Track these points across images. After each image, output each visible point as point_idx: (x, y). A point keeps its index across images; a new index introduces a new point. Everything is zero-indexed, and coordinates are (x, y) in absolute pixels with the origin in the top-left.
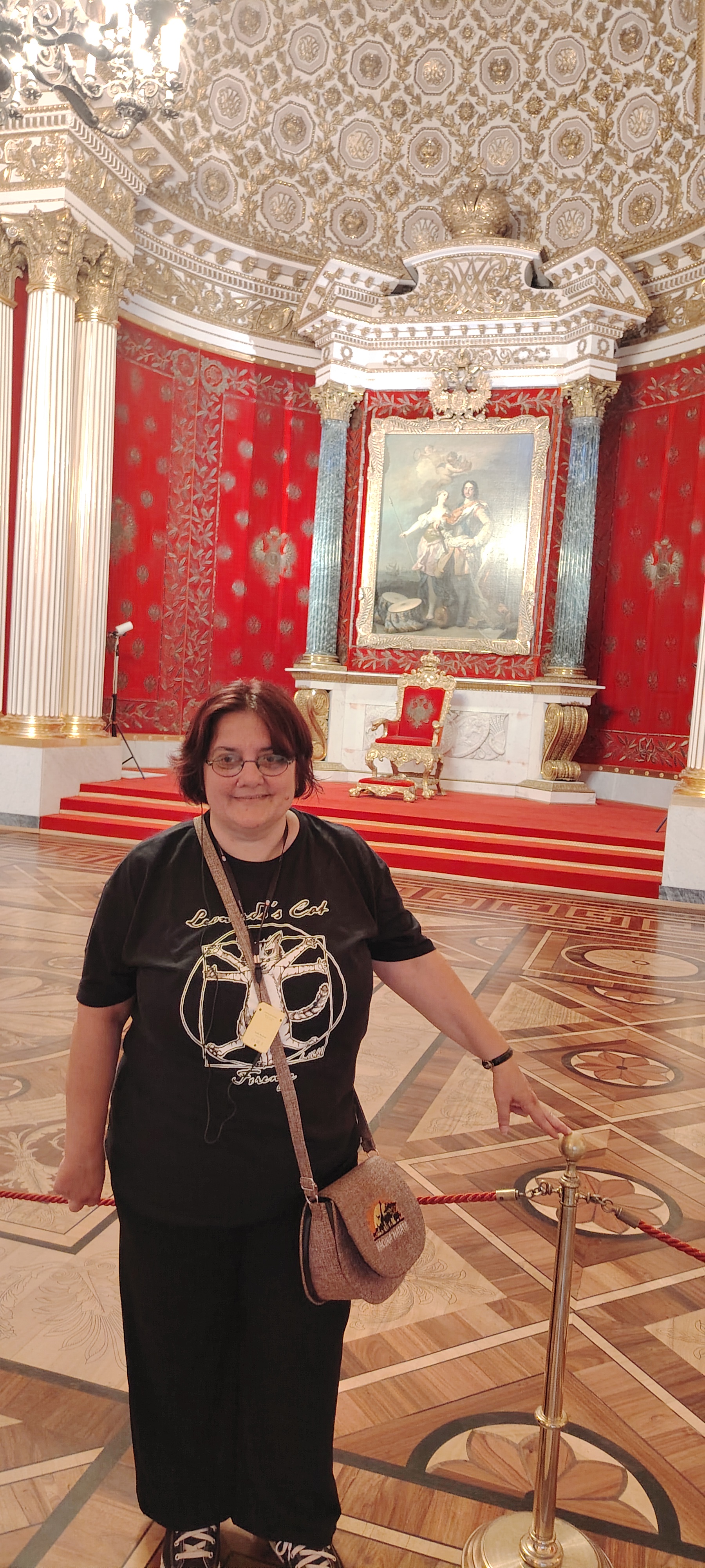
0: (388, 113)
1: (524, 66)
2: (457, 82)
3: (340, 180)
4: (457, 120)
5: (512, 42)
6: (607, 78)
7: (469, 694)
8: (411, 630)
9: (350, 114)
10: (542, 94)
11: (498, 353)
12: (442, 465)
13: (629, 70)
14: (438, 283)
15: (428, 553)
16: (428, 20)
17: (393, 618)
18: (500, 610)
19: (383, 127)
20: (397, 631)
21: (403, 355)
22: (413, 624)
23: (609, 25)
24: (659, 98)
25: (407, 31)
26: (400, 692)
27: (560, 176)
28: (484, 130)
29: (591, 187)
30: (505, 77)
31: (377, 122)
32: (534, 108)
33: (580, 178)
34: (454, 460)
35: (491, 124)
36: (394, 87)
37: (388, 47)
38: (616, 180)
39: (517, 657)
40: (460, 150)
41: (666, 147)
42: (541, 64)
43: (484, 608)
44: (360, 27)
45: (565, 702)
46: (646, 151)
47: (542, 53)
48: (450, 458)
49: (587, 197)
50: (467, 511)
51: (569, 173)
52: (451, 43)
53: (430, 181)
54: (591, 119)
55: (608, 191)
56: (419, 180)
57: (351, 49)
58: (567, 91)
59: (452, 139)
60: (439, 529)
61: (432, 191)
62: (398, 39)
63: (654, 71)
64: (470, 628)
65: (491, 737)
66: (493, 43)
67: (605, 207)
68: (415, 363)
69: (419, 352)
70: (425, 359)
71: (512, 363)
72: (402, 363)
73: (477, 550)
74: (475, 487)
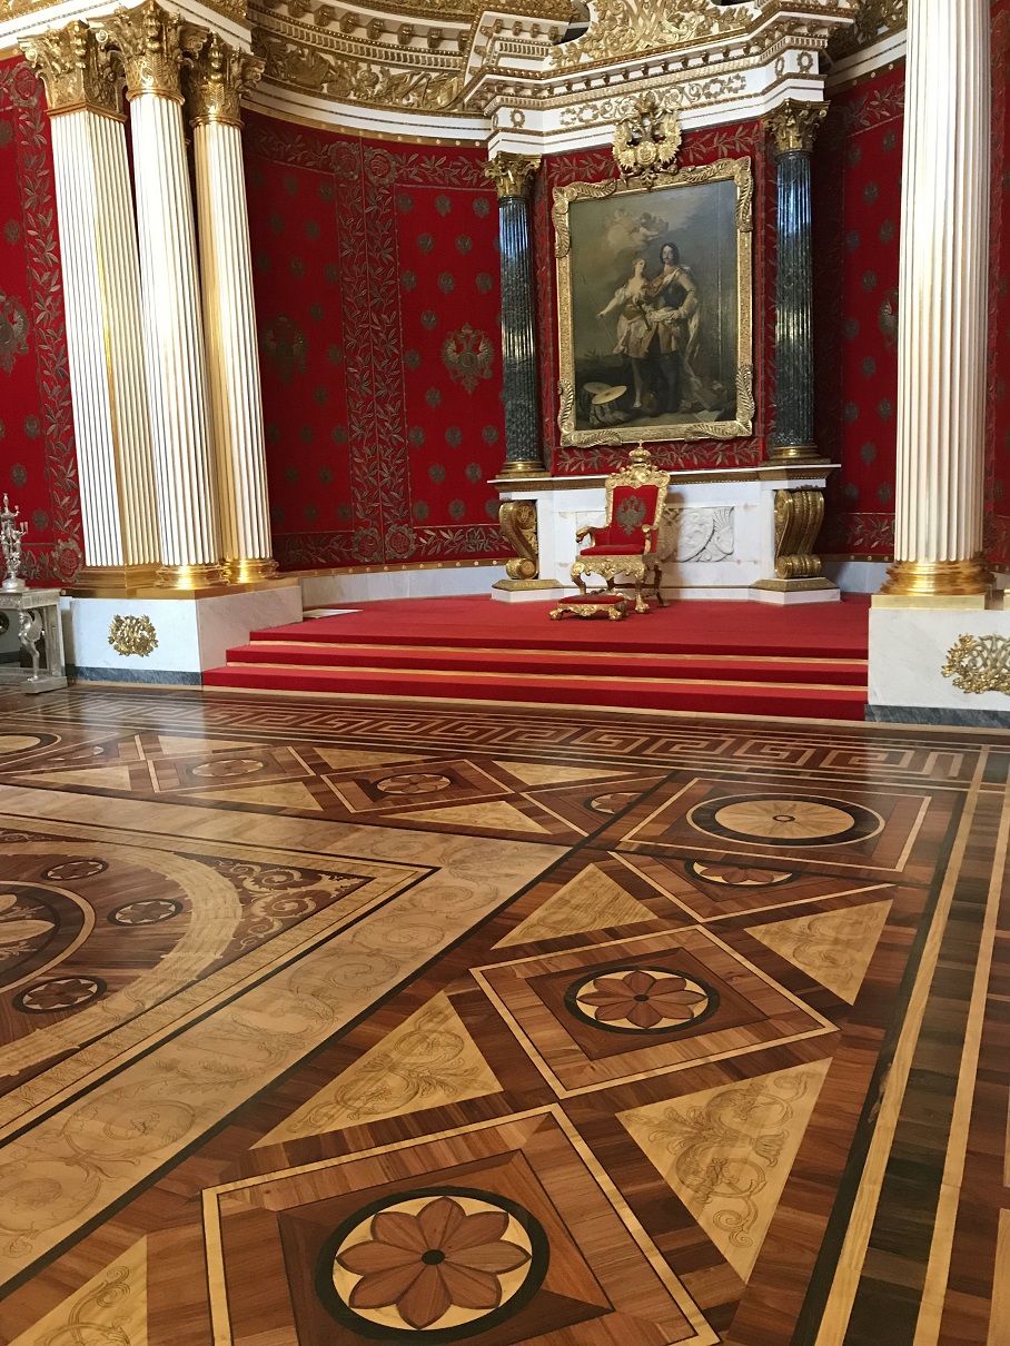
7: (688, 489)
8: (617, 423)
11: (687, 90)
12: (635, 229)
14: (612, 19)
15: (629, 333)
17: (598, 412)
18: (715, 388)
20: (603, 425)
21: (581, 110)
26: (608, 495)
34: (648, 222)
39: (737, 440)
43: (697, 388)
45: (794, 487)
48: (644, 221)
50: (668, 279)
64: (683, 413)
65: (716, 534)
68: (595, 117)
69: (599, 104)
70: (605, 112)
71: (703, 99)
72: (581, 120)
73: (683, 322)
74: (675, 250)
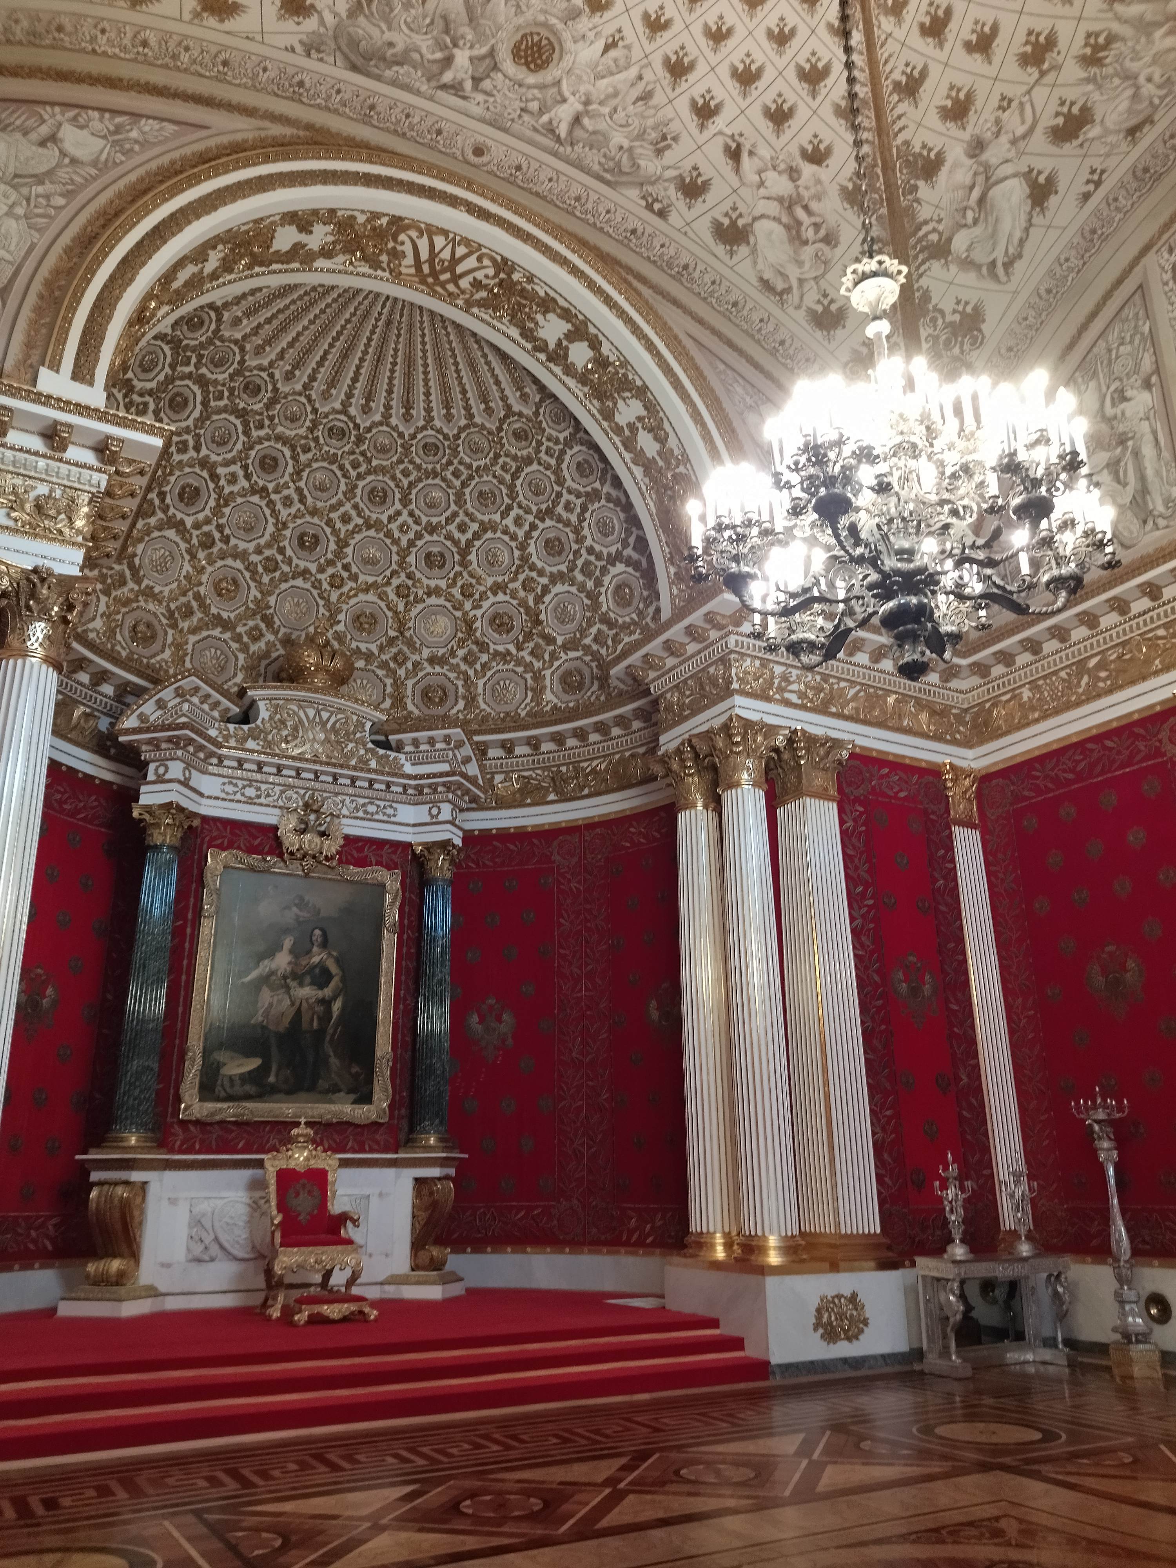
0: (195, 541)
1: (333, 546)
2: (267, 537)
3: (136, 588)
4: (260, 569)
5: (327, 524)
6: (410, 583)
8: (248, 1097)
9: (160, 530)
10: (345, 575)
11: (348, 802)
12: (288, 908)
13: (433, 583)
14: (283, 722)
15: (271, 1005)
16: (255, 477)
17: (227, 1083)
19: (189, 551)
20: (229, 1098)
21: (244, 787)
22: (250, 1089)
23: (419, 543)
24: (458, 614)
25: (233, 479)
26: (268, 1179)
27: (354, 645)
28: (284, 586)
29: (384, 665)
30: (312, 549)
31: (183, 546)
32: (336, 583)
33: (372, 654)
34: (301, 903)
35: (292, 583)
36: (207, 521)
37: (211, 486)
38: (409, 665)
39: (375, 1125)
40: (259, 596)
41: (461, 653)
42: (349, 550)
43: (336, 1069)
44: (192, 458)
46: (441, 651)
47: (352, 542)
48: (296, 901)
49: (381, 673)
50: (316, 959)
51: (363, 647)
52: (271, 504)
53: (225, 615)
54: (389, 609)
55: (401, 672)
56: (214, 610)
57: (178, 473)
58: (371, 580)
59: (252, 584)
60: (285, 977)
61: (227, 625)
62: (222, 482)
63: (456, 592)
66: (308, 518)
67: (398, 685)
68: (259, 797)
69: (264, 787)
70: (268, 795)
71: (361, 814)
72: (243, 794)
73: (327, 1003)
74: (325, 934)
